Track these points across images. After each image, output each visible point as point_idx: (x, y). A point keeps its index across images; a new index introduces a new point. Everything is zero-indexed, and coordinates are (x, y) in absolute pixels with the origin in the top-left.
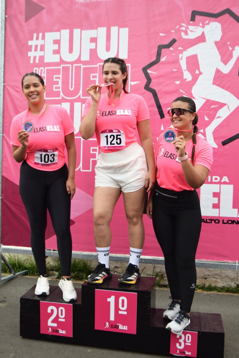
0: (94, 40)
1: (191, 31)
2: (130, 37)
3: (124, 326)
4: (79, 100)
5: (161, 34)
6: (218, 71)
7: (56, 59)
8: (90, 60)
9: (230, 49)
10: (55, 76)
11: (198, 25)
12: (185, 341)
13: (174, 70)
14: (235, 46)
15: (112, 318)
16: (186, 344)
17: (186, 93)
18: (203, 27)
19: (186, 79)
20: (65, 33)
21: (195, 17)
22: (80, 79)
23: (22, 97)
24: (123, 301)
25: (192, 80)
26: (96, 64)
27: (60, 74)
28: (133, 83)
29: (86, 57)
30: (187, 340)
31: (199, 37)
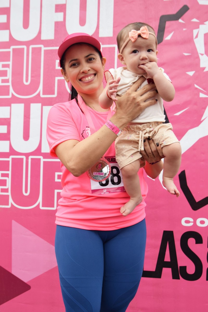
0: (60, 8)
4: (37, 100)
7: (4, 37)
10: (1, 64)
13: (186, 54)
17: (204, 89)
19: (204, 68)
22: (40, 68)
27: (9, 60)
29: (48, 34)
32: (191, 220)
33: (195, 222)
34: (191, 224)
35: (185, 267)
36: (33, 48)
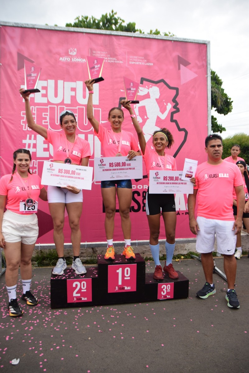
0: (73, 89)
1: (141, 91)
2: (100, 90)
3: (128, 287)
5: (122, 90)
6: (158, 118)
7: (44, 100)
8: (71, 103)
9: (165, 104)
10: (43, 114)
11: (145, 87)
12: (166, 290)
14: (168, 103)
15: (120, 283)
16: (168, 291)
18: (148, 89)
19: (139, 122)
20: (51, 83)
21: (143, 81)
23: (16, 128)
24: (127, 270)
25: (143, 122)
26: (76, 107)
27: (48, 112)
28: (103, 122)
29: (68, 101)
30: (168, 289)
31: (146, 95)
32: (135, 186)
33: (137, 187)
34: (135, 188)
35: (134, 206)
36: (60, 107)
